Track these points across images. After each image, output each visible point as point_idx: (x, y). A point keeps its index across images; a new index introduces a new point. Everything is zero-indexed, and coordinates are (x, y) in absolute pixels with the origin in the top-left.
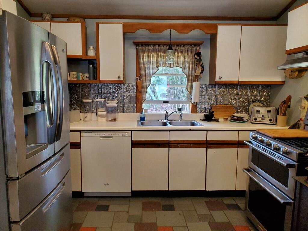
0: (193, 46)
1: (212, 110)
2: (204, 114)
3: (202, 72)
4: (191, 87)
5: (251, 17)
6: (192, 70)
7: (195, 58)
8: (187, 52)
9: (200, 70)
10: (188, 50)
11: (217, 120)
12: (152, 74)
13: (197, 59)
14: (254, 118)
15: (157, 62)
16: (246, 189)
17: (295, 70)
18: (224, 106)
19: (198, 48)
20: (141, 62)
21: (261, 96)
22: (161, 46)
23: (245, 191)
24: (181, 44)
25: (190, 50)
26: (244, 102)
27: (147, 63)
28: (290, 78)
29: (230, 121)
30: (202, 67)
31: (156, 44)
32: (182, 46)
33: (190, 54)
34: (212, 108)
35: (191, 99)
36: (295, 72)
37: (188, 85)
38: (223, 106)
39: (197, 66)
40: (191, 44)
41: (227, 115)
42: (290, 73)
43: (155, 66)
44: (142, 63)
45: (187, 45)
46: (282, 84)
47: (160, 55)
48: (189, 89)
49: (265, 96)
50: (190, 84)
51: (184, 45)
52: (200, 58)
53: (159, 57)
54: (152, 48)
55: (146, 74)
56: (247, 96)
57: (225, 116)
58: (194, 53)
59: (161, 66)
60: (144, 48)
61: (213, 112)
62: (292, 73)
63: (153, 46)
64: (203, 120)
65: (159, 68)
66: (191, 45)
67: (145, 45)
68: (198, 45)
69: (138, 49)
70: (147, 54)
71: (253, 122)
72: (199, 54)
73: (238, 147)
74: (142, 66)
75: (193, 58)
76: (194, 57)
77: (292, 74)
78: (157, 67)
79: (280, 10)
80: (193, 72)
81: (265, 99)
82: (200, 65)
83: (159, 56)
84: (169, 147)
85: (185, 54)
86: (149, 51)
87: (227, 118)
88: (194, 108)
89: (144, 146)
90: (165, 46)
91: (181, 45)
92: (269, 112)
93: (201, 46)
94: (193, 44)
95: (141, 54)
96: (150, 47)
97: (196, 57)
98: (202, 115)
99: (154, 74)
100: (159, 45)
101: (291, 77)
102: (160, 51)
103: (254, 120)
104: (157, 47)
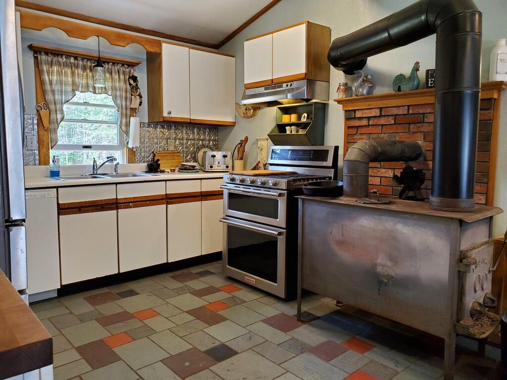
0: (126, 66)
1: (156, 158)
2: (146, 164)
3: (140, 104)
4: (128, 125)
5: (192, 40)
6: (126, 101)
7: (130, 84)
8: (117, 73)
9: (138, 101)
10: (118, 71)
11: (163, 172)
12: (64, 102)
13: (132, 86)
14: (209, 166)
15: (74, 83)
16: (223, 249)
17: (250, 107)
18: (170, 153)
19: (132, 70)
20: (46, 80)
21: (209, 140)
22: (79, 59)
23: (221, 252)
24: (109, 61)
25: (121, 72)
26: (191, 147)
27: (56, 83)
28: (244, 117)
29: (179, 171)
30: (141, 97)
31: (71, 55)
32: (111, 64)
33: (122, 77)
34: (155, 155)
35: (128, 142)
36: (250, 110)
37: (121, 122)
38: (168, 153)
39: (132, 95)
40: (123, 63)
41: (175, 164)
42: (245, 112)
43: (70, 89)
44: (48, 82)
45: (118, 64)
46: (233, 125)
47: (78, 73)
48: (124, 128)
49: (213, 140)
50: (124, 121)
51: (114, 64)
52: (137, 85)
53: (76, 76)
54: (64, 61)
55: (55, 100)
56: (194, 140)
57: (172, 166)
58: (128, 77)
59: (80, 90)
60: (50, 59)
61: (158, 160)
62: (247, 111)
63: (66, 58)
64: (146, 172)
65: (77, 92)
66: (123, 65)
67: (51, 54)
68: (131, 65)
69: (39, 59)
70: (55, 68)
71: (209, 171)
72: (135, 79)
73: (201, 200)
74: (48, 87)
75: (126, 84)
76: (128, 83)
77: (247, 113)
78: (73, 91)
79: (221, 38)
80: (128, 103)
81: (213, 145)
82: (138, 94)
83: (76, 74)
84: (117, 208)
85: (115, 77)
86: (59, 64)
87: (174, 168)
88: (132, 156)
89: (80, 210)
90: (85, 60)
91: (108, 63)
92: (225, 156)
93: (136, 68)
94: (126, 63)
95: (45, 68)
96: (60, 60)
97: (131, 82)
98: (144, 166)
99: (67, 102)
100: (76, 58)
101: (246, 115)
102: (77, 67)
103: (209, 168)
104: (72, 60)
